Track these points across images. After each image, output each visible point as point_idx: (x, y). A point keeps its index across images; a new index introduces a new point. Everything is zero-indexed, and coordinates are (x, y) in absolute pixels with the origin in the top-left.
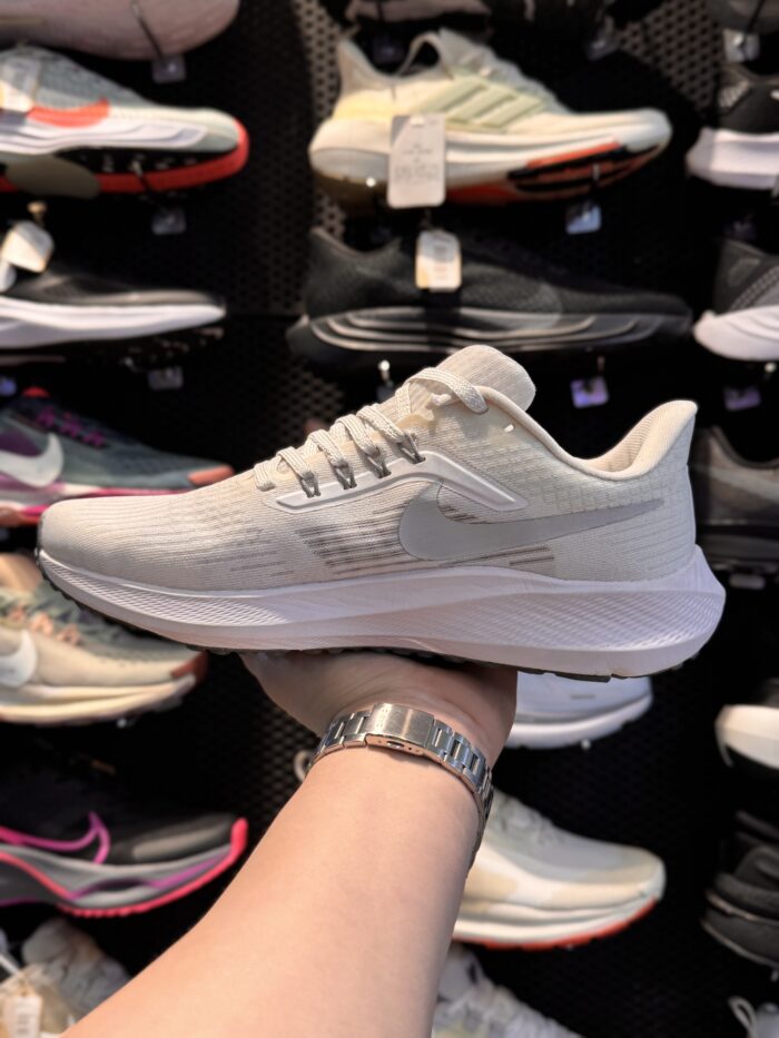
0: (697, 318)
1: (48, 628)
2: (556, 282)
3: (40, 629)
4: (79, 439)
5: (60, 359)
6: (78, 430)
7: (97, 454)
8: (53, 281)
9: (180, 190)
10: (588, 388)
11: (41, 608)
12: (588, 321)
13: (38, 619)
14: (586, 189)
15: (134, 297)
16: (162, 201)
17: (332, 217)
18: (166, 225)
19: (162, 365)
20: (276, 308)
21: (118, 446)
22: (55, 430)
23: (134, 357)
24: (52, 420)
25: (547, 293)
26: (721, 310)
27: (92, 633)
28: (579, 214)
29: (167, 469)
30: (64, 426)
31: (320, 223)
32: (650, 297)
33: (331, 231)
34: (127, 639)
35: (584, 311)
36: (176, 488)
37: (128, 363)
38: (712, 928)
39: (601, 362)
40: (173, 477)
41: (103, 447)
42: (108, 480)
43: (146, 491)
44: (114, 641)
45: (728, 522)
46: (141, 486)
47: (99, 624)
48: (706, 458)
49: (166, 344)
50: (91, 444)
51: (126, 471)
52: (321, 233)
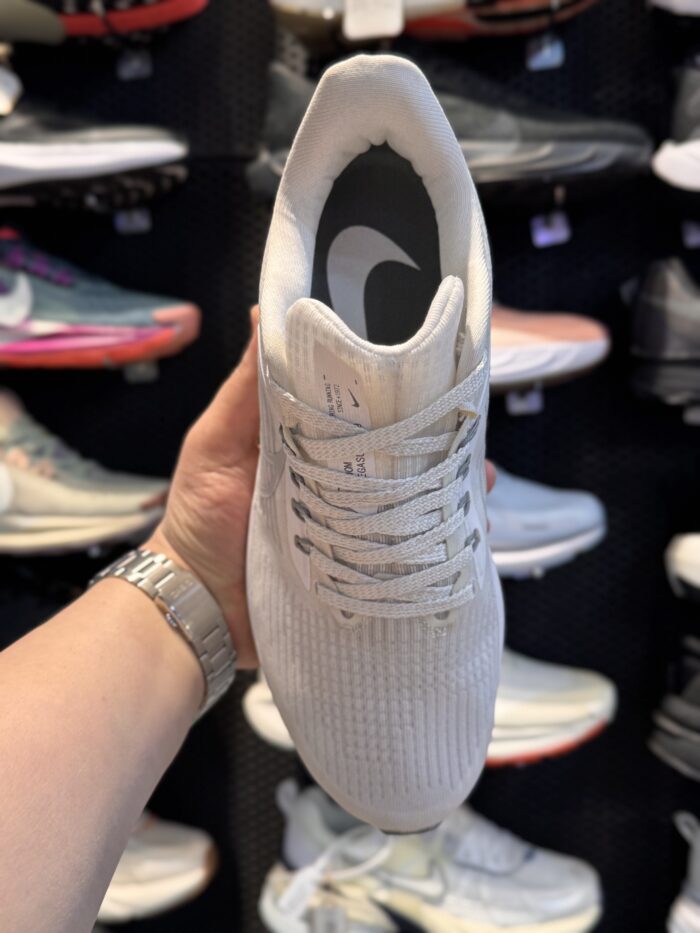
0: (657, 146)
1: (23, 461)
2: (516, 110)
3: (14, 464)
4: (47, 279)
5: (26, 201)
6: (46, 269)
7: (62, 293)
8: (18, 122)
9: (144, 31)
10: (548, 224)
11: (18, 442)
12: (546, 149)
13: (14, 453)
14: (544, 21)
15: (96, 133)
16: (128, 44)
17: (294, 56)
18: (134, 68)
19: (128, 206)
20: (240, 149)
21: (84, 285)
22: (25, 270)
23: (100, 197)
24: (22, 260)
25: (505, 121)
26: (680, 138)
27: (65, 468)
28: (540, 48)
29: (131, 307)
30: (33, 264)
31: (283, 61)
32: (608, 126)
33: (294, 69)
34: (100, 473)
35: (541, 139)
36: (140, 325)
37: (91, 201)
38: (659, 748)
39: (559, 193)
40: (137, 315)
41: (70, 286)
42: (74, 317)
43: (111, 329)
44: (88, 475)
45: (683, 354)
46: (106, 324)
47: (73, 459)
48: (664, 292)
49: (129, 183)
50: (59, 283)
51: (92, 309)
52: (280, 69)
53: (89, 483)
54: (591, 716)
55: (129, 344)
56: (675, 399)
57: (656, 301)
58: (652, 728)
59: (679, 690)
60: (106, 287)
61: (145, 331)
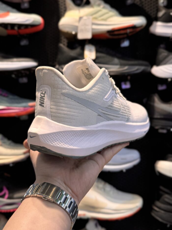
0: (152, 67)
2: (119, 58)
6: (1, 93)
10: (125, 84)
12: (126, 68)
14: (125, 36)
15: (15, 60)
16: (23, 37)
17: (64, 41)
18: (24, 43)
19: (22, 77)
21: (11, 96)
23: (15, 75)
25: (116, 60)
26: (158, 64)
27: (4, 143)
28: (123, 42)
29: (23, 102)
31: (61, 43)
32: (141, 62)
33: (64, 45)
34: (13, 144)
35: (125, 65)
36: (25, 107)
37: (13, 76)
38: (153, 214)
39: (129, 78)
40: (24, 104)
41: (7, 97)
42: (8, 105)
43: (17, 108)
44: (10, 145)
45: (159, 117)
46: (16, 107)
47: (6, 140)
48: (154, 101)
49: (23, 72)
50: (4, 96)
51: (12, 103)
52: (61, 45)
53: (10, 147)
54: (137, 207)
55: (22, 112)
56: (157, 128)
57: (152, 103)
58: (152, 209)
59: (158, 199)
60: (16, 97)
61: (26, 108)
